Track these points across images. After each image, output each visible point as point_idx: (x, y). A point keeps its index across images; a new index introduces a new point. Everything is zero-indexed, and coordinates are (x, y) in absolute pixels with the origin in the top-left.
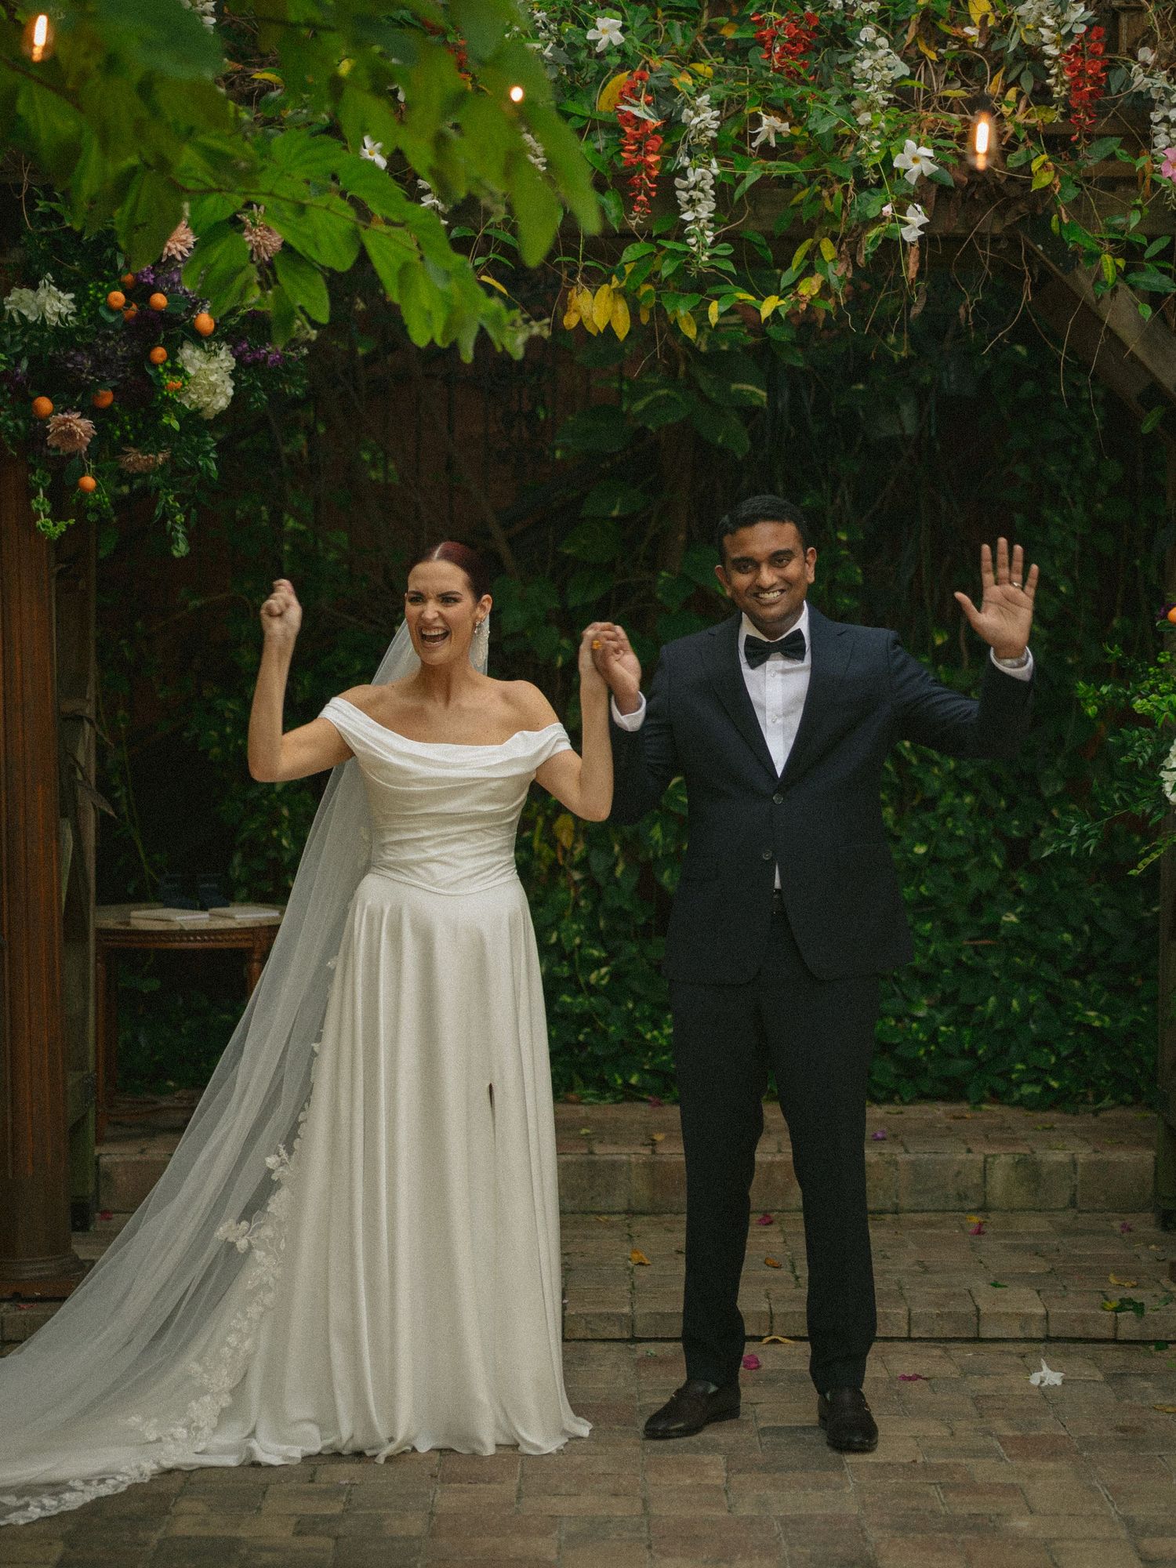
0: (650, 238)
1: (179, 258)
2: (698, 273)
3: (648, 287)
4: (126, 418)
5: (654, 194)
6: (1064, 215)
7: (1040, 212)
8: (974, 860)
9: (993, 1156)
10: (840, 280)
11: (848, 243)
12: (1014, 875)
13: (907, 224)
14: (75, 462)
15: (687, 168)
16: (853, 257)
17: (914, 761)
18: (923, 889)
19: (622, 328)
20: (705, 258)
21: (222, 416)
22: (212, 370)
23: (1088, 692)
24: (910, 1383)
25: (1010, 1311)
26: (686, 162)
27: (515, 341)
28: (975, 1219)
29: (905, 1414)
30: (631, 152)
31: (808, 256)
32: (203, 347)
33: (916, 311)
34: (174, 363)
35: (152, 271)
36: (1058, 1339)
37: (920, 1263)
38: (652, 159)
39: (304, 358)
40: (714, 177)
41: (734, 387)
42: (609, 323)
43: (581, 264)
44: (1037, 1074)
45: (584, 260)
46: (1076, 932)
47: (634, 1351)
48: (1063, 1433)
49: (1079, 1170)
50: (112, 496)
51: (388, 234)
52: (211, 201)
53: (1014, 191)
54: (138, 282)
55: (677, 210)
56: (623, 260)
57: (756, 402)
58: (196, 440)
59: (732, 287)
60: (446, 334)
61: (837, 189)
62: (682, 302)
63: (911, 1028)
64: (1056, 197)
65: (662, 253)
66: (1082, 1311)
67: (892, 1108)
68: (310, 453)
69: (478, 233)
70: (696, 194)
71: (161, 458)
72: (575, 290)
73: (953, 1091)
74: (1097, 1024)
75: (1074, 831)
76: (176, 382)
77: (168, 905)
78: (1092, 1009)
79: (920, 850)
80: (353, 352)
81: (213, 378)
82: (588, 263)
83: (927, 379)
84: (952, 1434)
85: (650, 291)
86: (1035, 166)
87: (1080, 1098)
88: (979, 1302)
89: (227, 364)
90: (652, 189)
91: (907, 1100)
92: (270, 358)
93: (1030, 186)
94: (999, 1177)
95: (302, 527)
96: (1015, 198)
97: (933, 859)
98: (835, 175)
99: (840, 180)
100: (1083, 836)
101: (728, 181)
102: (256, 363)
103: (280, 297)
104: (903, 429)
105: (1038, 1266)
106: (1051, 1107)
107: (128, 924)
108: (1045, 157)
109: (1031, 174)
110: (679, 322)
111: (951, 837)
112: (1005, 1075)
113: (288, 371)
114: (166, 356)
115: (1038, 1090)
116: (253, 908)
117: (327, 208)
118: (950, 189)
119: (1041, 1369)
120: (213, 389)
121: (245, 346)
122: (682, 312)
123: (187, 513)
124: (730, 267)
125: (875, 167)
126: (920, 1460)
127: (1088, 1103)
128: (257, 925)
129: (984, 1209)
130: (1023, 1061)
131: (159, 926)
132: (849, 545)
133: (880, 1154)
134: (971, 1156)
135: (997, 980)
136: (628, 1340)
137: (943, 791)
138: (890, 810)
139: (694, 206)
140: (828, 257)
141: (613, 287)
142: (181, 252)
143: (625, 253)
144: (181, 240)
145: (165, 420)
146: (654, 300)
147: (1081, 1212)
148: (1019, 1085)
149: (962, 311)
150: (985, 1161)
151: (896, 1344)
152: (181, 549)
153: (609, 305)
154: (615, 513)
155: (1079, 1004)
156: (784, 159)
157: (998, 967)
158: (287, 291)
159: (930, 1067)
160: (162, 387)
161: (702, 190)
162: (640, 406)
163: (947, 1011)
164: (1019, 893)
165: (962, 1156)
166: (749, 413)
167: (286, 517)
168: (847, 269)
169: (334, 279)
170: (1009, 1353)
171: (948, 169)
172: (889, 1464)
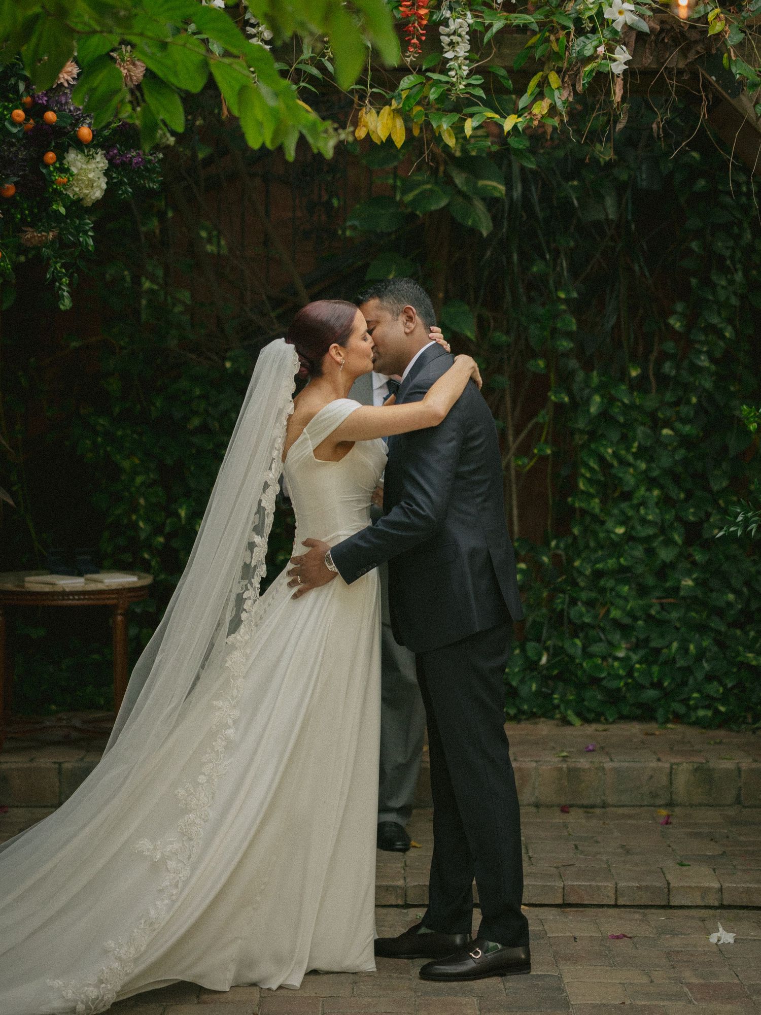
0: (420, 72)
1: (66, 85)
2: (456, 97)
3: (419, 108)
4: (25, 205)
5: (424, 38)
6: (732, 54)
7: (714, 51)
8: (661, 538)
9: (677, 764)
10: (564, 103)
11: (569, 75)
12: (691, 550)
13: (614, 60)
15: (449, 19)
16: (574, 86)
17: (615, 463)
18: (622, 560)
19: (399, 139)
20: (462, 87)
21: (98, 203)
22: (90, 170)
23: (749, 413)
24: (617, 941)
25: (693, 885)
26: (448, 14)
27: (327, 146)
28: (664, 812)
29: (615, 966)
30: (407, 6)
31: (540, 85)
32: (84, 153)
33: (620, 126)
34: (61, 164)
35: (46, 95)
36: (729, 907)
37: (623, 846)
38: (423, 12)
39: (160, 161)
40: (469, 26)
41: (481, 183)
42: (390, 135)
43: (369, 91)
44: (709, 701)
45: (371, 88)
46: (737, 593)
47: (407, 914)
48: (736, 981)
49: (743, 774)
50: (12, 262)
51: (230, 65)
52: (95, 40)
53: (694, 36)
54: (35, 103)
55: (441, 50)
56: (401, 88)
57: (497, 194)
58: (77, 222)
59: (481, 108)
60: (273, 140)
61: (562, 35)
62: (444, 119)
63: (613, 666)
64: (726, 39)
65: (430, 82)
66: (748, 885)
67: (600, 727)
68: (161, 231)
69: (291, 67)
70: (455, 38)
71: (51, 235)
72: (364, 110)
73: (646, 713)
74: (754, 663)
75: (740, 518)
76: (63, 178)
77: (53, 572)
78: (751, 652)
79: (620, 530)
80: (194, 155)
81: (91, 176)
82: (374, 90)
83: (624, 177)
84: (652, 982)
85: (421, 110)
86: (711, 17)
87: (741, 720)
88: (669, 877)
89: (101, 165)
90: (423, 35)
91: (611, 720)
92: (134, 161)
93: (707, 32)
94: (682, 780)
95: (155, 287)
96: (694, 41)
97: (629, 537)
98: (559, 24)
99: (564, 28)
100: (746, 522)
101: (479, 28)
103: (147, 111)
104: (607, 214)
105: (712, 850)
106: (719, 727)
107: (23, 587)
108: (718, 10)
109: (707, 23)
110: (442, 134)
111: (644, 521)
112: (685, 701)
113: (147, 169)
114: (55, 159)
115: (709, 713)
116: (118, 575)
117: (184, 45)
118: (646, 34)
119: (718, 931)
120: (91, 184)
121: (115, 151)
122: (445, 126)
123: (71, 277)
124: (481, 93)
125: (591, 18)
126: (628, 1002)
127: (748, 723)
128: (121, 587)
129: (670, 804)
130: (699, 691)
131: (47, 589)
132: (566, 301)
133: (591, 762)
134: (660, 764)
135: (677, 629)
136: (402, 907)
137: (637, 486)
138: (597, 500)
139: (453, 47)
140: (554, 85)
141: (393, 107)
142: (67, 81)
143: (402, 82)
144: (69, 72)
145: (54, 207)
146: (423, 118)
147: (745, 807)
148: (696, 708)
149: (654, 126)
150: (671, 768)
151: (605, 909)
152: (66, 303)
153: (390, 122)
155: (741, 648)
156: (521, 12)
157: (679, 619)
158: (152, 108)
159: (628, 695)
160: (53, 182)
161: (460, 36)
162: (409, 197)
163: (642, 652)
164: (694, 563)
165: (654, 764)
166: (492, 203)
167: (143, 279)
168: (569, 95)
169: (187, 99)
170: (693, 917)
171: (644, 20)
172: (604, 1005)
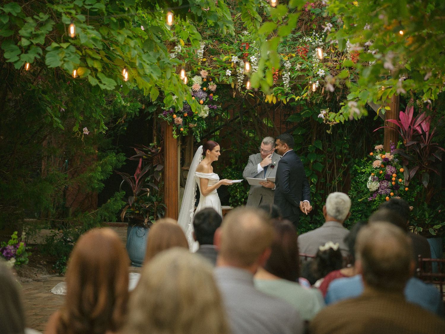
0: (279, 86)
3: (279, 94)
14: (180, 126)
15: (285, 74)
19: (275, 102)
20: (287, 90)
21: (207, 117)
30: (273, 71)
31: (307, 89)
33: (327, 98)
38: (277, 73)
40: (289, 75)
42: (272, 101)
55: (283, 81)
58: (202, 122)
59: (291, 95)
70: (286, 78)
71: (195, 125)
72: (267, 95)
89: (207, 108)
90: (277, 78)
92: (215, 107)
102: (212, 108)
108: (348, 71)
113: (218, 109)
121: (211, 105)
123: (200, 135)
124: (290, 91)
132: (347, 140)
141: (273, 94)
142: (198, 90)
143: (273, 89)
145: (194, 119)
149: (338, 98)
153: (272, 98)
154: (299, 134)
156: (301, 72)
